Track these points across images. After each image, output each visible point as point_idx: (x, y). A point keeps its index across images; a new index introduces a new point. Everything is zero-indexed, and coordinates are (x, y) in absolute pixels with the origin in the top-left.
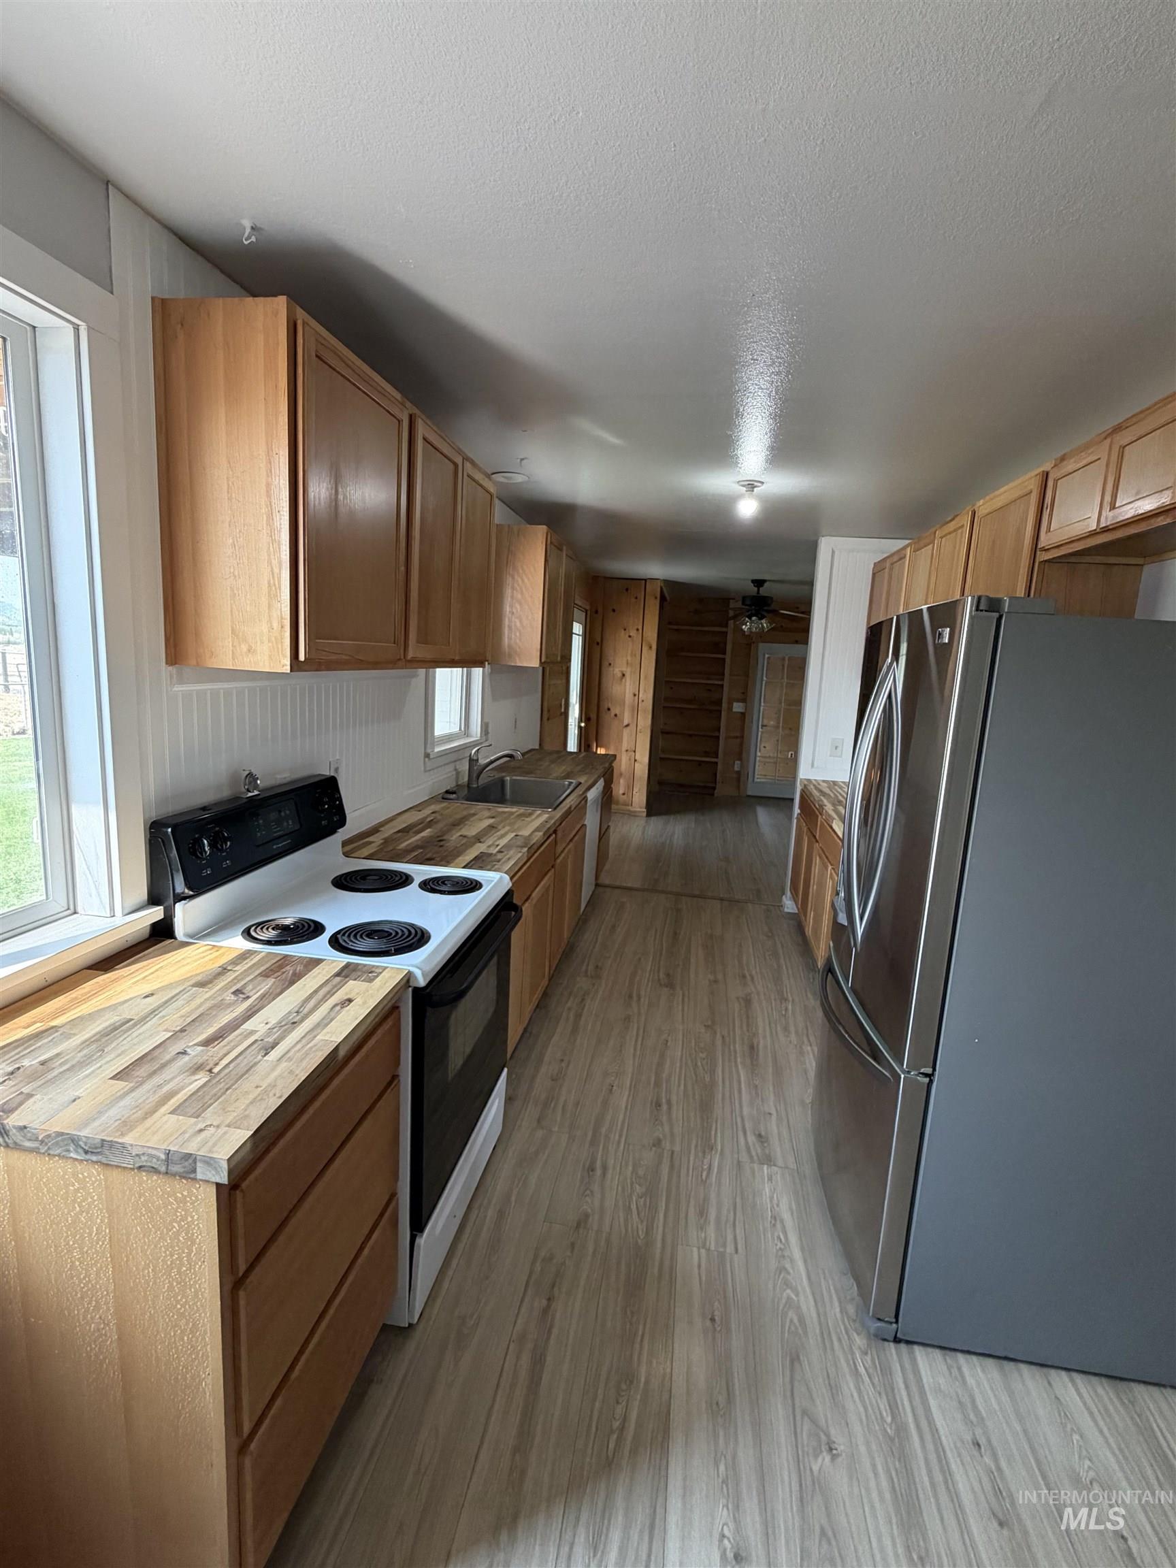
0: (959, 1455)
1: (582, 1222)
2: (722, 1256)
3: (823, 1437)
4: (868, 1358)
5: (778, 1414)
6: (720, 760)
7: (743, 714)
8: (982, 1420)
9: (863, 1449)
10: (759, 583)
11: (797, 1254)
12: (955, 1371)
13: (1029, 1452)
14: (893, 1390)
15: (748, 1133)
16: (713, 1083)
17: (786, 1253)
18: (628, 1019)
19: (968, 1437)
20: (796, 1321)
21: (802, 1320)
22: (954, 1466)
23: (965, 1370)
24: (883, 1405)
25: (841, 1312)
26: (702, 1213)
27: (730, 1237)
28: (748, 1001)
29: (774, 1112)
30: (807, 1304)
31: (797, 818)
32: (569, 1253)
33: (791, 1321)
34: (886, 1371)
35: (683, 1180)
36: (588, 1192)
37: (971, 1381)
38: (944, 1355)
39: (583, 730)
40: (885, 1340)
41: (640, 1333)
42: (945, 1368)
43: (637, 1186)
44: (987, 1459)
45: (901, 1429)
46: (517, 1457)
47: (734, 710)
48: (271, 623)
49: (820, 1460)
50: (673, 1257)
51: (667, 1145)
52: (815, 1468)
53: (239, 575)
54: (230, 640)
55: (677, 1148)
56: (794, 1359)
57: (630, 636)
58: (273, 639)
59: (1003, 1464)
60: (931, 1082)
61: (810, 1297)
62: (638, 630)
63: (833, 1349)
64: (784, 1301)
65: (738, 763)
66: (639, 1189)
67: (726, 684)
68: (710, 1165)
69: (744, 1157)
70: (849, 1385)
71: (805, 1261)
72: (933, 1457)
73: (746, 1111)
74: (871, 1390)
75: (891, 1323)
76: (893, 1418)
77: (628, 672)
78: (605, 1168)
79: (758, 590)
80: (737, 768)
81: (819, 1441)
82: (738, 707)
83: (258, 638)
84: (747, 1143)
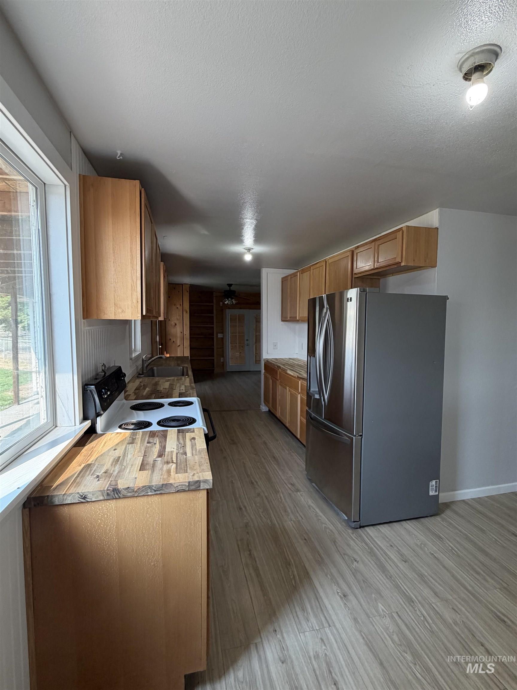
0: (388, 550)
1: (247, 525)
2: (299, 521)
3: (352, 558)
4: (354, 534)
5: (337, 558)
6: (215, 358)
7: (222, 338)
8: (390, 540)
9: (364, 558)
10: (230, 285)
11: (321, 514)
12: (378, 530)
13: (404, 543)
14: (365, 541)
15: (287, 484)
16: (267, 471)
17: (318, 515)
18: (225, 458)
19: (389, 545)
20: (330, 532)
21: (331, 531)
22: (389, 553)
23: (380, 529)
24: (364, 544)
25: (341, 525)
26: (286, 511)
27: (298, 515)
28: (265, 443)
29: (292, 475)
30: (331, 527)
31: (264, 374)
32: (248, 536)
33: (329, 532)
34: (360, 536)
35: (274, 503)
36: (243, 516)
37: (383, 531)
38: (374, 528)
39: (160, 349)
40: (357, 528)
41: (285, 551)
42: (375, 530)
43: (260, 510)
44: (395, 548)
45: (371, 549)
46: (265, 597)
47: (219, 337)
48: (132, 301)
49: (354, 564)
50: (284, 526)
51: (262, 494)
52: (354, 566)
53: (118, 282)
54: (114, 308)
55: (266, 494)
56: (335, 542)
57: (177, 308)
58: (134, 307)
59: (400, 548)
60: (362, 437)
61: (331, 525)
62: (180, 305)
63: (344, 536)
64: (324, 528)
65: (222, 358)
66: (261, 510)
67: (215, 326)
68: (280, 496)
69: (290, 492)
70: (352, 543)
71: (324, 515)
72: (382, 552)
73: (283, 478)
74: (360, 543)
75: (358, 522)
76: (368, 547)
77: (177, 322)
78: (245, 507)
79: (230, 288)
80: (222, 361)
81: (351, 559)
82: (220, 336)
83: (126, 307)
84: (288, 487)
